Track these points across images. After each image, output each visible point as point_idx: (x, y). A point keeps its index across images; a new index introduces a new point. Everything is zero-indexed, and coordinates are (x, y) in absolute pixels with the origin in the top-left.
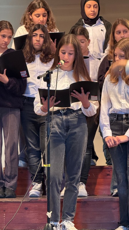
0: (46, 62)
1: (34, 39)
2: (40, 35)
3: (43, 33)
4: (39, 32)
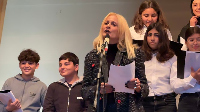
1: (149, 39)
2: (155, 34)
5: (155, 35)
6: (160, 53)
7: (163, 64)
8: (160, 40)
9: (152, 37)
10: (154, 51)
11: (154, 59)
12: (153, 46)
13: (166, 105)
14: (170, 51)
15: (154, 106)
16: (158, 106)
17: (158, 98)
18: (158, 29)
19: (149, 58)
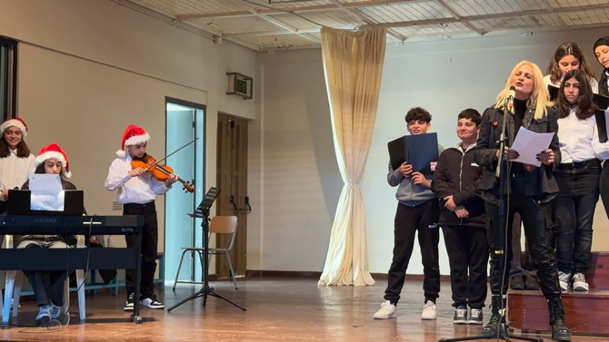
0: (584, 118)
1: (566, 89)
3: (577, 82)
4: (572, 81)
5: (574, 85)
6: (580, 108)
7: (584, 121)
8: (581, 93)
9: (571, 89)
10: (572, 105)
11: (573, 115)
12: (571, 100)
13: (588, 173)
14: (593, 105)
15: (572, 175)
16: (577, 174)
17: (577, 165)
18: (578, 78)
19: (565, 114)
